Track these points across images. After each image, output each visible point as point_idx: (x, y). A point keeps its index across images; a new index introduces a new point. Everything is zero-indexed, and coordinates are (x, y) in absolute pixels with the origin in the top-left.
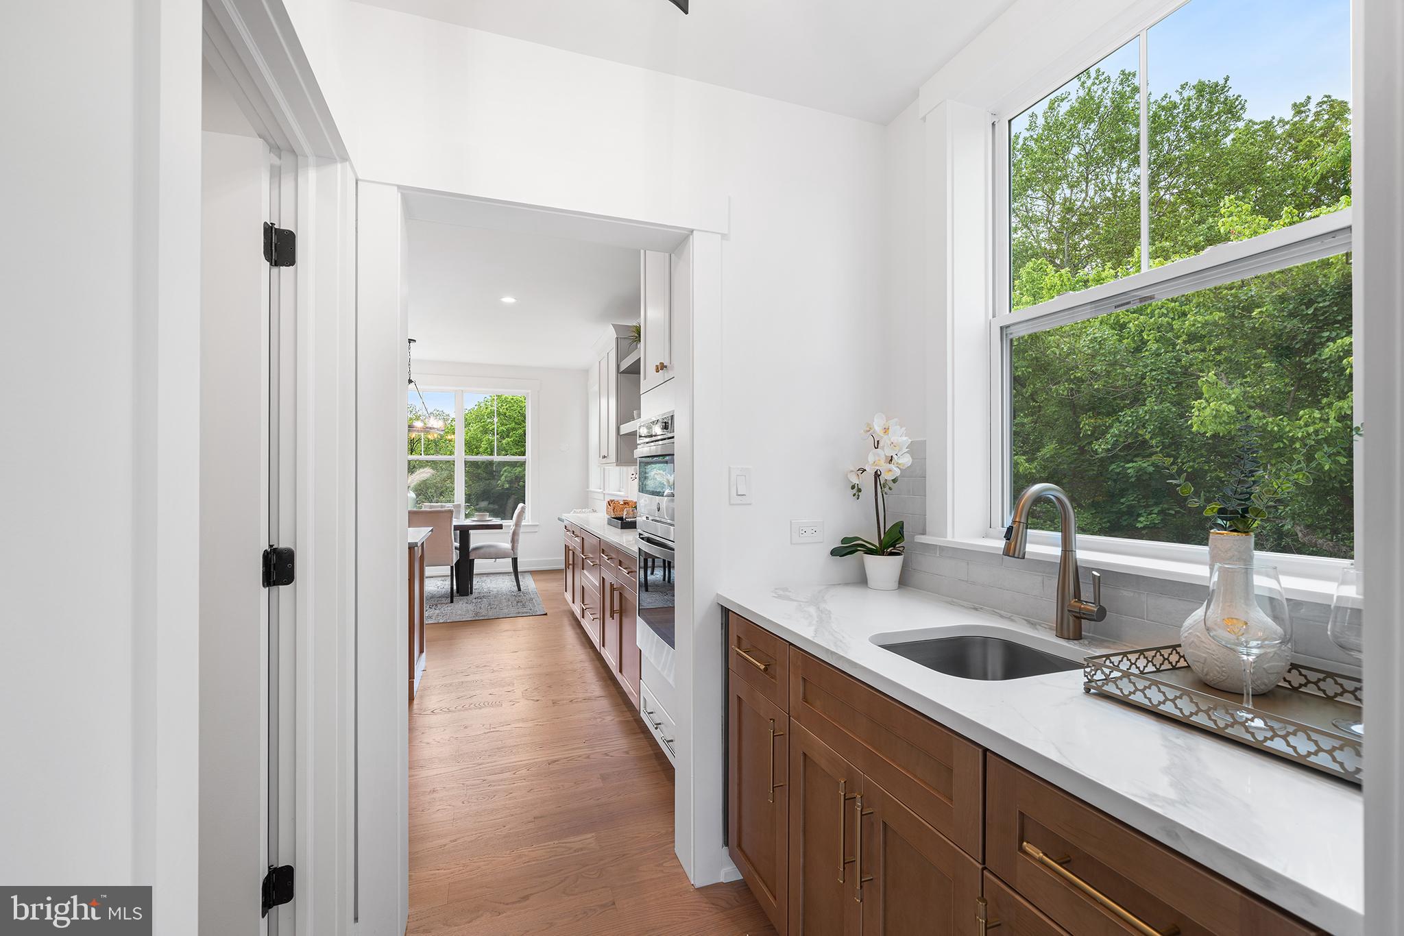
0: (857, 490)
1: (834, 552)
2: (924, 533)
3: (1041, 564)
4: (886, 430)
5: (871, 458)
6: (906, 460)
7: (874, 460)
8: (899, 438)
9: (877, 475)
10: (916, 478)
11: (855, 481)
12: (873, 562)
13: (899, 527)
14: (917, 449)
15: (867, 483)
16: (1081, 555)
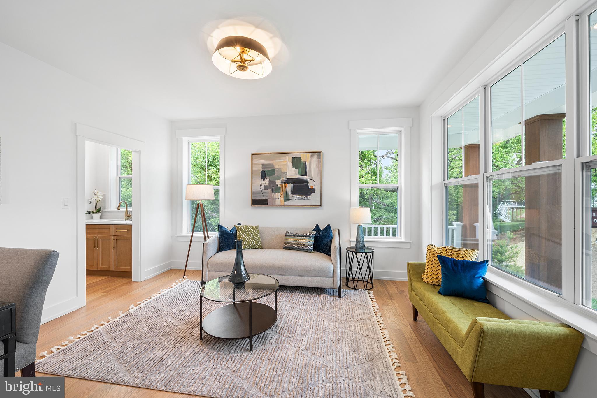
0: (90, 203)
1: (86, 214)
2: (105, 209)
3: (122, 211)
4: (98, 193)
5: (94, 197)
6: (102, 197)
7: (95, 197)
8: (100, 194)
9: (95, 200)
10: (104, 200)
11: (90, 201)
12: (94, 215)
13: (100, 208)
14: (104, 196)
15: (93, 201)
16: (128, 210)
